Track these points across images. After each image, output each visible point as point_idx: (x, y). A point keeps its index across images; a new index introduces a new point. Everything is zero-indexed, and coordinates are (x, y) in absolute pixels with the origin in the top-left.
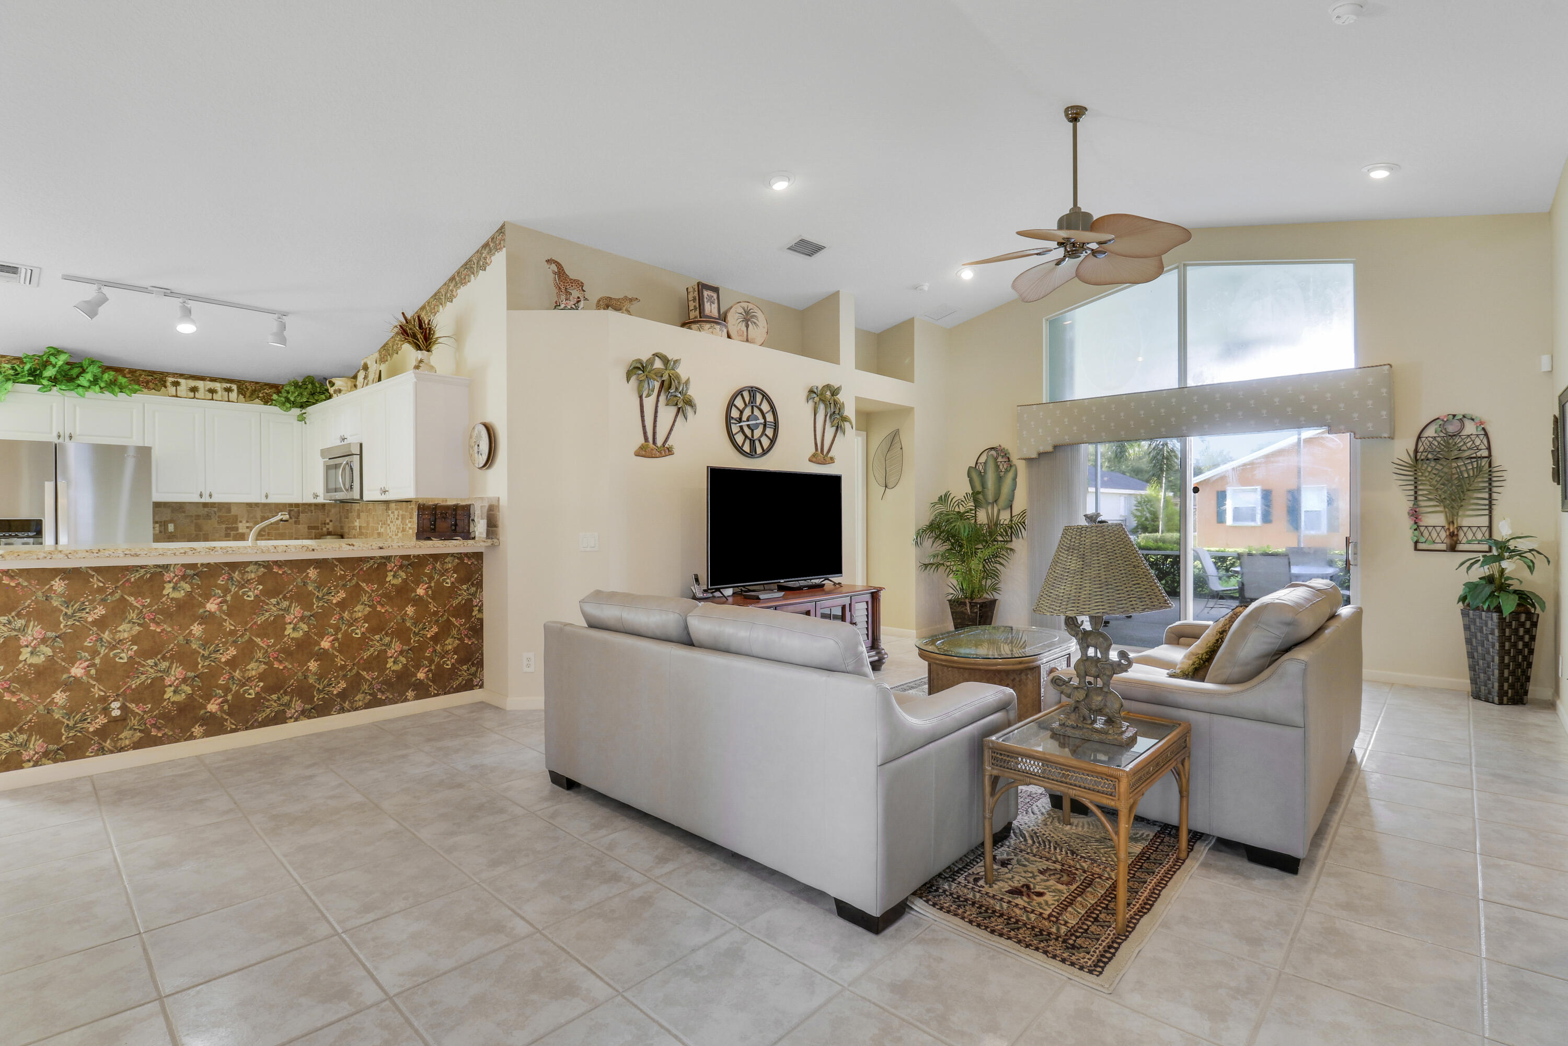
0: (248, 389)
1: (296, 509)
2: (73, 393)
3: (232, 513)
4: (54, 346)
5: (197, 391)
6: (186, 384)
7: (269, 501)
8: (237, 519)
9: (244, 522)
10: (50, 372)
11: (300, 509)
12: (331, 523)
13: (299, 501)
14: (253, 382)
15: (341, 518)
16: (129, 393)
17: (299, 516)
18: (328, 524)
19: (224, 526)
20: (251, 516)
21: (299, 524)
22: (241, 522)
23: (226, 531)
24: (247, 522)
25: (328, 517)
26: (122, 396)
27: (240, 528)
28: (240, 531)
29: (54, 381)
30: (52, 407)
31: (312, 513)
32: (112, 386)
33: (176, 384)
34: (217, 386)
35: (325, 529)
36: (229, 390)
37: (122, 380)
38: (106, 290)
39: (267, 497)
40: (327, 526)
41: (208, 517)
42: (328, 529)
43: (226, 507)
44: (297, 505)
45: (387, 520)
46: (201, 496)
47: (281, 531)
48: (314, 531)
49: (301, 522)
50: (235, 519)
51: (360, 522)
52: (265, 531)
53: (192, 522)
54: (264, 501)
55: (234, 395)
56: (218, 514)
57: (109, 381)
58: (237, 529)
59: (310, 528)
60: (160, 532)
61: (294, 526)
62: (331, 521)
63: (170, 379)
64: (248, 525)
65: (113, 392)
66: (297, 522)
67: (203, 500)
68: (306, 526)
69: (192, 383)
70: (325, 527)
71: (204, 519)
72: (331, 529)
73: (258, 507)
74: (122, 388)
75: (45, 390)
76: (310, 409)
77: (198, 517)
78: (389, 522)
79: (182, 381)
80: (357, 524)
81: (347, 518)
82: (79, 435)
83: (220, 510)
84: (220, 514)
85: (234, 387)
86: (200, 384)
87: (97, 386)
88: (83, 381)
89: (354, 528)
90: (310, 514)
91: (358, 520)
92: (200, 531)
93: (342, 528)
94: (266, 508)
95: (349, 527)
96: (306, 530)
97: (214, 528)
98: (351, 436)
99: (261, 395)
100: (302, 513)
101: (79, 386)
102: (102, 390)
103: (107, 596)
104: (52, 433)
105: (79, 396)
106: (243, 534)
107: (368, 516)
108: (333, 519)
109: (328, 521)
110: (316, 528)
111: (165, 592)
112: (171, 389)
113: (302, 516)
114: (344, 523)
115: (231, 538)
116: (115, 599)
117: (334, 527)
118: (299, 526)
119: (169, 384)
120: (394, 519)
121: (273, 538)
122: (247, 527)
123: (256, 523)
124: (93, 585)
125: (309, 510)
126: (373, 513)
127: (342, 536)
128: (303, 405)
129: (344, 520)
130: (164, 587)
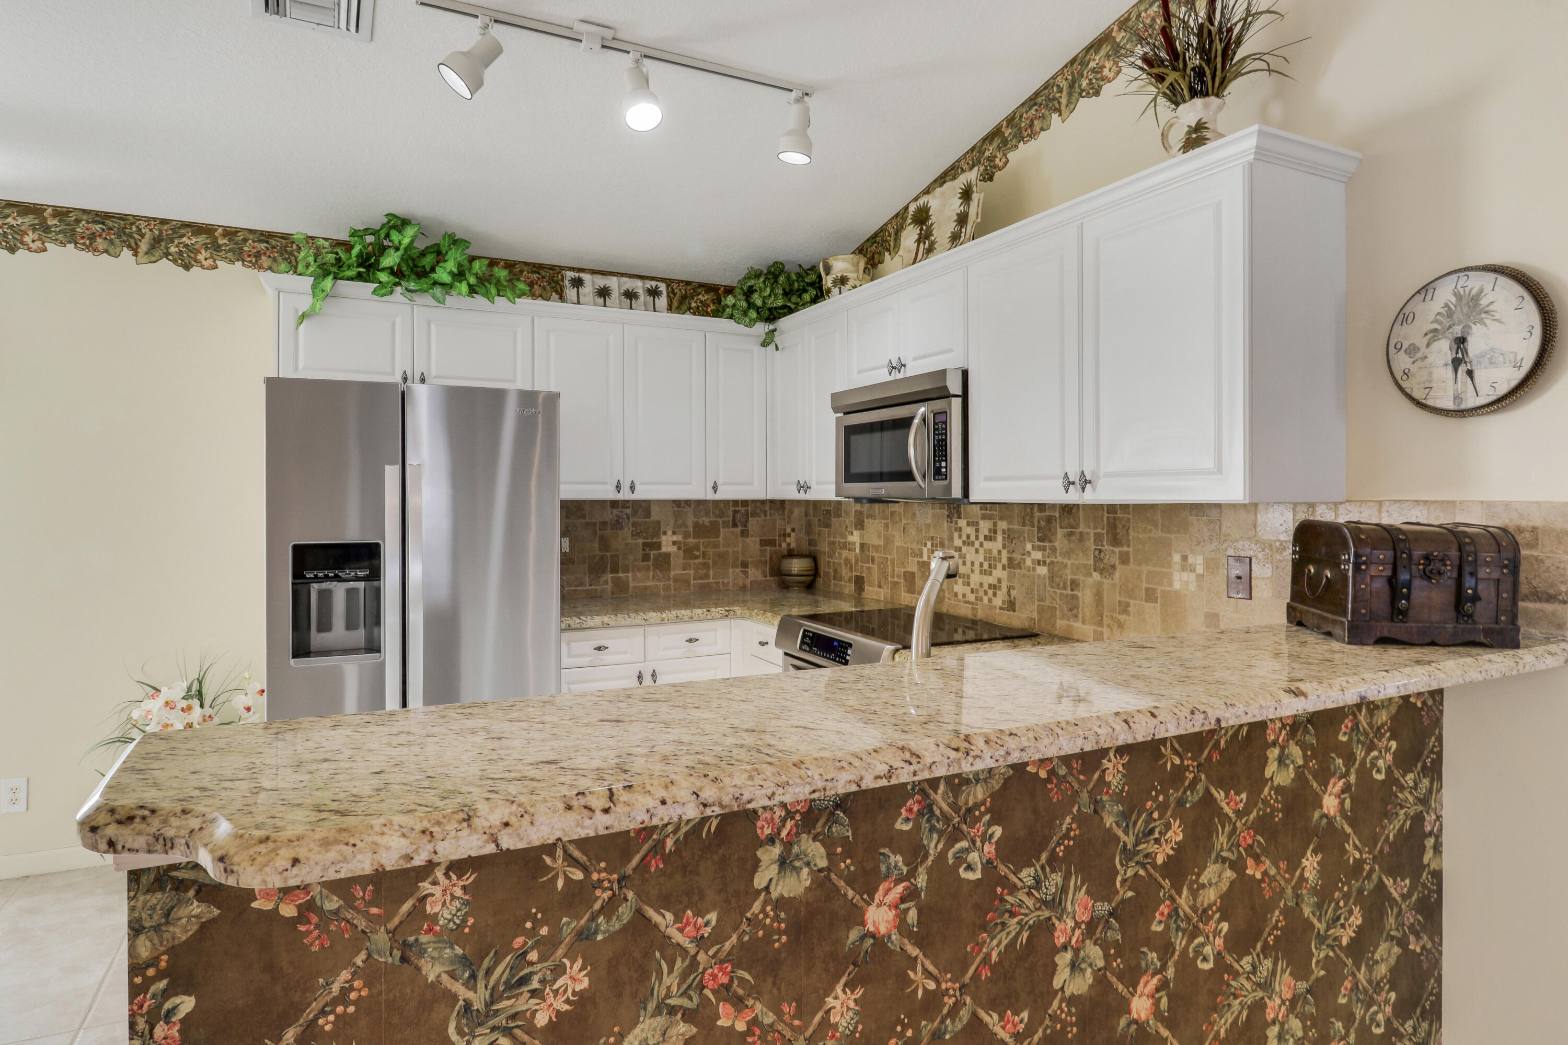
1: (743, 510)
2: (427, 299)
3: (652, 518)
4: (396, 212)
5: (609, 295)
6: (593, 282)
7: (719, 496)
8: (659, 528)
9: (669, 533)
10: (391, 259)
11: (750, 509)
12: (793, 534)
13: (762, 496)
14: (682, 281)
15: (809, 525)
16: (511, 297)
17: (747, 522)
18: (789, 535)
19: (640, 541)
20: (680, 521)
21: (748, 536)
22: (665, 533)
23: (643, 549)
24: (674, 533)
25: (789, 522)
26: (501, 301)
27: (663, 543)
28: (664, 549)
29: (397, 273)
30: (393, 323)
31: (766, 515)
32: (487, 285)
33: (578, 283)
34: (637, 285)
35: (784, 545)
36: (654, 293)
37: (500, 273)
39: (715, 488)
40: (788, 540)
41: (618, 524)
42: (789, 544)
43: (644, 507)
44: (745, 503)
45: (951, 539)
46: (618, 488)
47: (722, 549)
48: (768, 548)
49: (750, 532)
50: (657, 529)
51: (862, 537)
52: (698, 550)
53: (595, 533)
54: (710, 496)
55: (662, 301)
56: (631, 520)
58: (658, 546)
59: (764, 543)
61: (740, 539)
62: (793, 530)
63: (570, 274)
64: (675, 538)
65: (487, 295)
66: (744, 533)
67: (620, 497)
68: (758, 540)
69: (601, 281)
70: (785, 541)
71: (612, 529)
72: (793, 545)
73: (690, 506)
74: (500, 289)
75: (383, 291)
77: (604, 524)
78: (958, 542)
79: (586, 277)
80: (855, 538)
81: (828, 526)
82: (435, 377)
83: (635, 513)
84: (636, 520)
85: (662, 287)
86: (613, 283)
87: (464, 283)
88: (442, 275)
89: (846, 546)
90: (763, 517)
91: (856, 533)
92: (607, 551)
93: (811, 542)
94: (701, 507)
95: (832, 544)
96: (757, 547)
97: (627, 544)
98: (915, 359)
99: (693, 305)
100: (753, 515)
101: (435, 283)
102: (472, 290)
103: (593, 918)
104: (393, 374)
105: (435, 303)
106: (668, 555)
107: (886, 526)
108: (797, 527)
109: (788, 530)
110: (771, 543)
111: (759, 881)
112: (571, 293)
113: (752, 521)
114: (819, 534)
115: (651, 563)
116: (617, 927)
117: (797, 540)
118: (748, 540)
119: (567, 283)
120: (977, 538)
121: (710, 562)
122: (674, 543)
123: (686, 535)
124: (554, 879)
125: (761, 510)
126: (904, 521)
127: (815, 559)
128: (772, 315)
129: (817, 529)
130: (756, 863)
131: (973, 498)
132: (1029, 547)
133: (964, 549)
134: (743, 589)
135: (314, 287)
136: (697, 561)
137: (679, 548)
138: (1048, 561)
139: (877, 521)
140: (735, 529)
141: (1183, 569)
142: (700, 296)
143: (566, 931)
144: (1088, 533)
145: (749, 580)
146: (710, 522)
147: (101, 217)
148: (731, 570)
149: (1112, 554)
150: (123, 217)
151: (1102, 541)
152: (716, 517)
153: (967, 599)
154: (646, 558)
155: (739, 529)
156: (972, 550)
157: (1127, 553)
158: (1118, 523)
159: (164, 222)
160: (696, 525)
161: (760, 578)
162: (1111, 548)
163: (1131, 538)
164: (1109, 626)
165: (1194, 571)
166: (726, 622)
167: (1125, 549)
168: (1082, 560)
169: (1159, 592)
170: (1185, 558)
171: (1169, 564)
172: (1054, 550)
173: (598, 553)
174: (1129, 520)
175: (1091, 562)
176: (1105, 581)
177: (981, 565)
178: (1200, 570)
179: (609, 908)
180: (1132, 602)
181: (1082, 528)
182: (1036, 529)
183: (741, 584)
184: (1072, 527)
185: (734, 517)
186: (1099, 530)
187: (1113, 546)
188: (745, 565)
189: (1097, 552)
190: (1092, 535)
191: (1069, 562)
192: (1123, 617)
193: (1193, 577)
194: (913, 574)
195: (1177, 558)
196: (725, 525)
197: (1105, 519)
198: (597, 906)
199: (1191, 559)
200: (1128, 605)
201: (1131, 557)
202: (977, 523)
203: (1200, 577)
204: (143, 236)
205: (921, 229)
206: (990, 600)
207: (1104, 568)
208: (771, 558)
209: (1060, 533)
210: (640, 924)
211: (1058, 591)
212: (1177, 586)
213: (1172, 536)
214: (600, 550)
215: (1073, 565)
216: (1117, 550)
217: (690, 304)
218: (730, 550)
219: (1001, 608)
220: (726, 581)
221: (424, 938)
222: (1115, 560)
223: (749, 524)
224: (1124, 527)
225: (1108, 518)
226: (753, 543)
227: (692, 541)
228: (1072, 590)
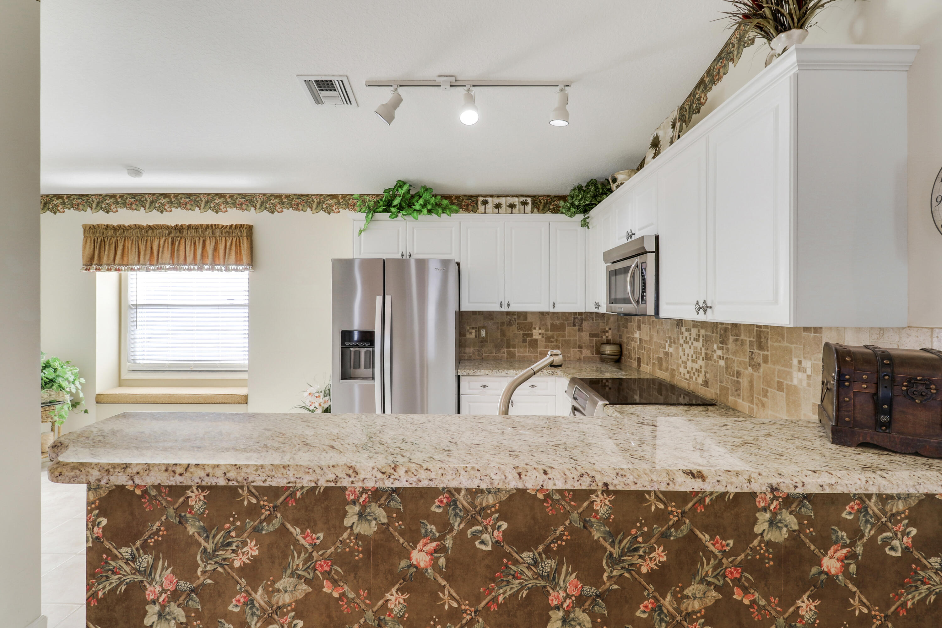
0: (541, 203)
1: (579, 317)
2: (411, 218)
3: (528, 321)
4: (401, 179)
5: (501, 207)
6: (493, 201)
7: (556, 310)
8: (532, 326)
9: (537, 328)
10: (396, 202)
11: (583, 316)
12: (610, 331)
13: (583, 310)
14: (545, 195)
15: (619, 327)
16: (449, 213)
17: (582, 323)
18: (607, 332)
19: (522, 332)
20: (543, 323)
21: (582, 332)
22: (535, 329)
23: (523, 337)
24: (540, 329)
25: (607, 324)
26: (444, 216)
27: (534, 334)
28: (534, 337)
29: (400, 208)
30: (399, 231)
31: (593, 320)
32: (437, 208)
33: (485, 203)
34: (516, 200)
35: (604, 337)
36: (524, 204)
37: (445, 202)
38: (401, 90)
39: (554, 306)
40: (607, 334)
41: (510, 323)
42: (607, 337)
43: (523, 315)
44: (580, 314)
45: (678, 339)
46: (501, 305)
47: (567, 338)
48: (595, 339)
49: (584, 329)
50: (530, 327)
51: (640, 334)
52: (553, 338)
53: (498, 328)
54: (551, 310)
55: (529, 208)
56: (517, 321)
57: (434, 203)
58: (531, 335)
59: (591, 336)
60: (476, 337)
61: (578, 333)
62: (610, 329)
63: (481, 199)
64: (540, 331)
65: (437, 214)
66: (580, 330)
67: (503, 310)
68: (588, 334)
69: (497, 200)
70: (605, 335)
71: (507, 326)
72: (610, 337)
73: (549, 314)
74: (444, 210)
75: (393, 216)
76: (593, 212)
77: (503, 323)
78: (681, 341)
79: (489, 199)
80: (637, 335)
81: (626, 327)
82: (417, 254)
83: (519, 317)
84: (519, 321)
85: (529, 200)
86: (503, 200)
87: (426, 209)
88: (417, 206)
89: (633, 339)
90: (591, 321)
91: (638, 332)
92: (504, 337)
93: (620, 336)
94: (555, 315)
95: (628, 337)
96: (588, 338)
97: (514, 334)
99: (551, 207)
100: (585, 320)
101: (415, 210)
102: (430, 212)
103: (261, 522)
104: (398, 253)
105: (413, 219)
106: (536, 340)
107: (650, 329)
108: (612, 327)
109: (607, 329)
110: (596, 336)
111: (347, 522)
112: (481, 208)
113: (585, 324)
114: (623, 332)
115: (527, 344)
116: (272, 529)
117: (612, 335)
118: (582, 334)
119: (479, 203)
120: (690, 340)
121: (560, 344)
122: (540, 334)
123: (547, 330)
124: (243, 500)
125: (590, 317)
126: (658, 327)
127: (621, 346)
128: (586, 210)
129: (622, 329)
130: (345, 513)
131: (662, 315)
132: (715, 347)
133: (684, 345)
134: (579, 360)
135: (366, 217)
136: (552, 344)
137: (543, 337)
138: (725, 357)
139: (646, 326)
140: (574, 328)
141: (799, 370)
142: (555, 202)
143: (248, 526)
144: (746, 340)
145: (583, 356)
146: (560, 323)
147: (300, 196)
148: (572, 350)
149: (759, 355)
150: (307, 195)
151: (753, 346)
152: (564, 320)
153: (685, 377)
154: (524, 341)
155: (577, 327)
156: (688, 346)
157: (767, 355)
158: (762, 334)
159: (321, 195)
160: (552, 325)
161: (589, 354)
162: (758, 351)
163: (769, 345)
164: (757, 405)
165: (806, 372)
166: (553, 378)
167: (766, 353)
168: (742, 359)
169: (785, 384)
170: (800, 362)
171: (791, 367)
172: (728, 349)
173: (499, 337)
174: (768, 333)
175: (747, 360)
176: (755, 374)
177: (692, 355)
178: (809, 372)
179: (269, 519)
180: (769, 390)
181: (743, 337)
182: (719, 335)
183: (578, 357)
184: (737, 336)
185: (574, 321)
186: (752, 339)
187: (759, 350)
188: (580, 347)
189: (751, 354)
190: (748, 342)
191: (736, 359)
192: (764, 399)
193: (804, 376)
194: (661, 358)
195: (795, 362)
196: (569, 325)
197: (755, 332)
198: (263, 517)
199: (804, 364)
200: (767, 391)
201: (769, 358)
202: (690, 329)
203: (809, 377)
204: (314, 202)
205: (656, 150)
206: (696, 379)
207: (754, 365)
208: (596, 344)
209: (731, 338)
210: (283, 531)
211: (730, 377)
212: (795, 382)
213: (793, 346)
214: (501, 336)
215: (738, 360)
216: (761, 353)
217: (549, 207)
218: (572, 339)
219: (701, 385)
220: (569, 355)
221: (188, 515)
222: (760, 360)
223: (583, 325)
224: (765, 337)
225: (757, 330)
226: (585, 336)
227: (550, 333)
228: (737, 378)
